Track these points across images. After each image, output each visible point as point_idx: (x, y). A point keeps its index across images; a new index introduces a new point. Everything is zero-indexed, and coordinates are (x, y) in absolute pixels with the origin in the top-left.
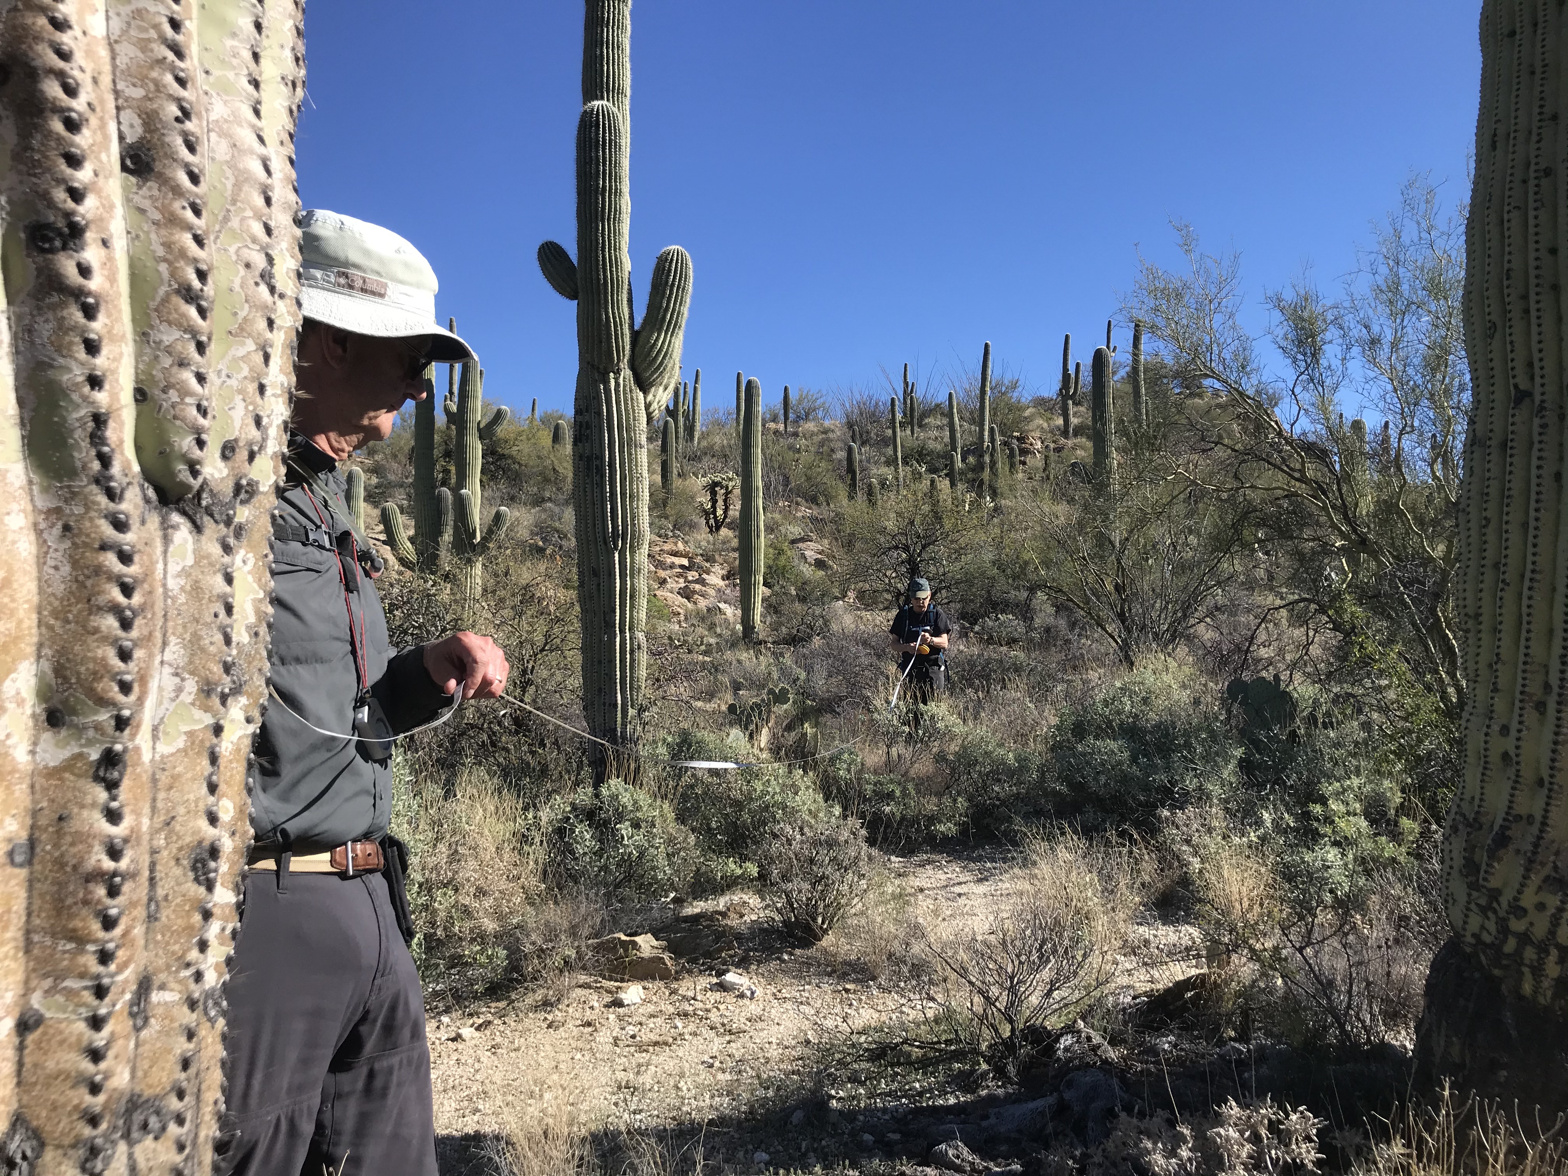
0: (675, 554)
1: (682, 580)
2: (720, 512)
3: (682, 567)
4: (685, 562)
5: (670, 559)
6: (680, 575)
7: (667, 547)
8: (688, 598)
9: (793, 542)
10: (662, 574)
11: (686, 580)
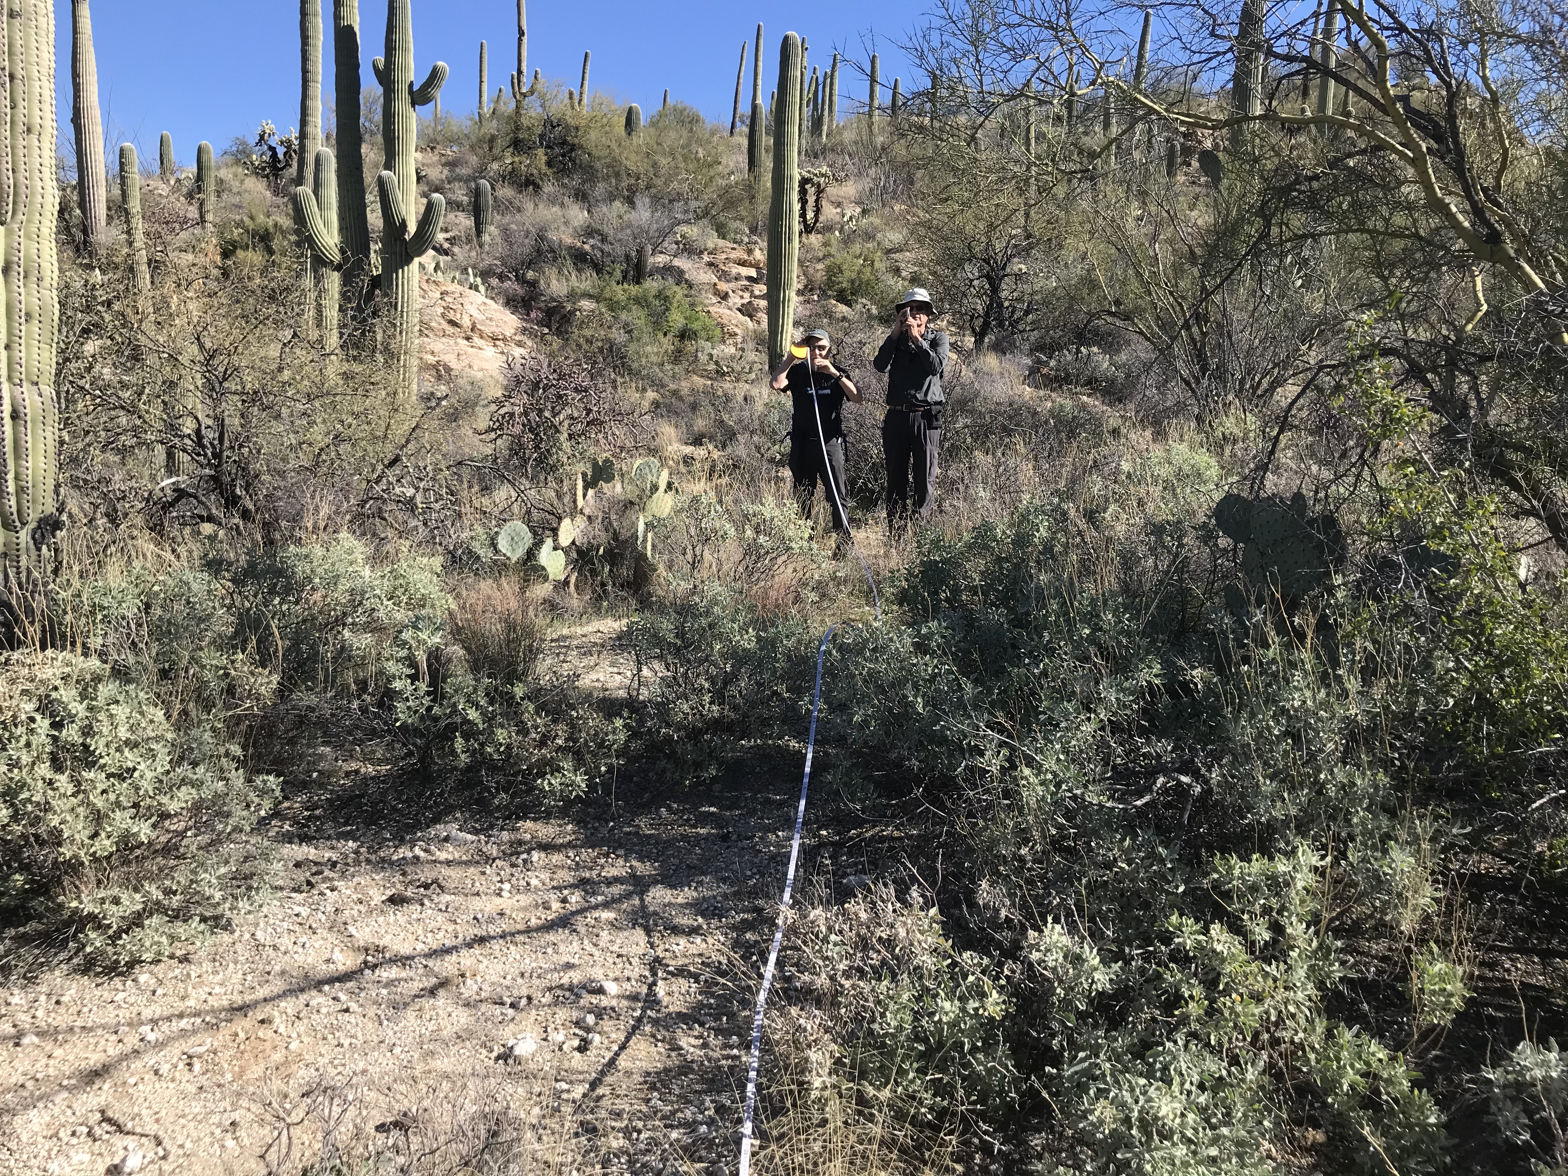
0: (743, 263)
1: (747, 295)
2: (810, 215)
3: (750, 279)
4: (753, 273)
5: (736, 270)
6: (745, 289)
7: (734, 255)
8: (751, 316)
9: (889, 251)
10: (723, 286)
11: (752, 295)
